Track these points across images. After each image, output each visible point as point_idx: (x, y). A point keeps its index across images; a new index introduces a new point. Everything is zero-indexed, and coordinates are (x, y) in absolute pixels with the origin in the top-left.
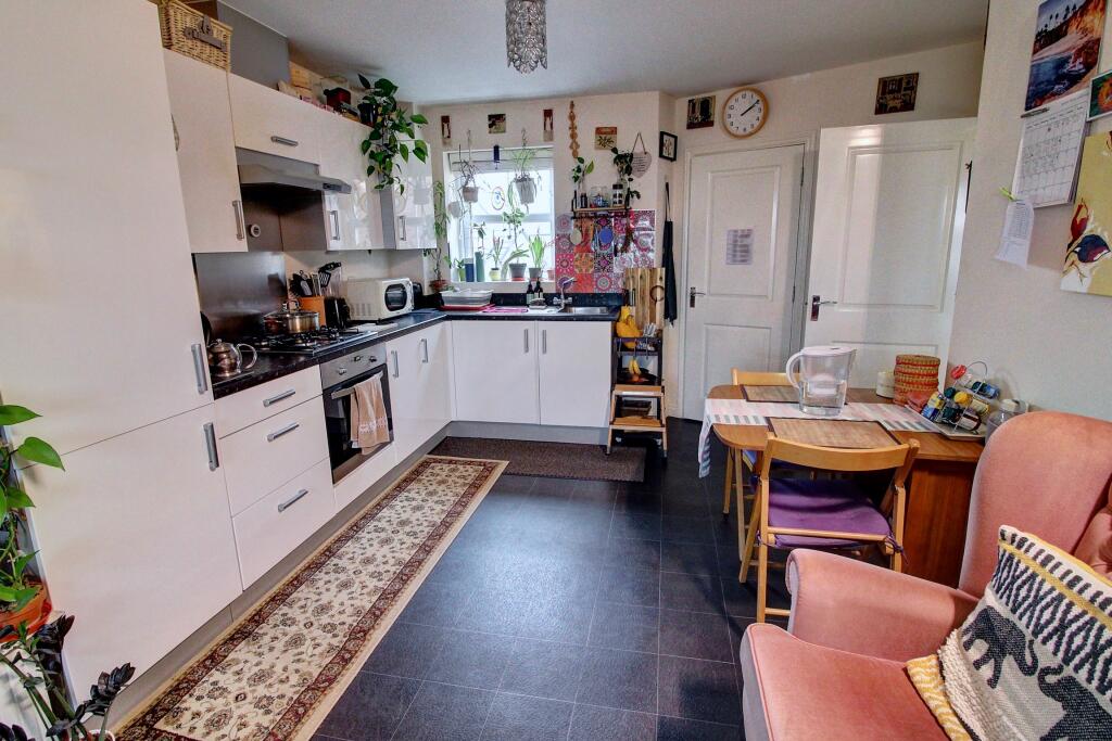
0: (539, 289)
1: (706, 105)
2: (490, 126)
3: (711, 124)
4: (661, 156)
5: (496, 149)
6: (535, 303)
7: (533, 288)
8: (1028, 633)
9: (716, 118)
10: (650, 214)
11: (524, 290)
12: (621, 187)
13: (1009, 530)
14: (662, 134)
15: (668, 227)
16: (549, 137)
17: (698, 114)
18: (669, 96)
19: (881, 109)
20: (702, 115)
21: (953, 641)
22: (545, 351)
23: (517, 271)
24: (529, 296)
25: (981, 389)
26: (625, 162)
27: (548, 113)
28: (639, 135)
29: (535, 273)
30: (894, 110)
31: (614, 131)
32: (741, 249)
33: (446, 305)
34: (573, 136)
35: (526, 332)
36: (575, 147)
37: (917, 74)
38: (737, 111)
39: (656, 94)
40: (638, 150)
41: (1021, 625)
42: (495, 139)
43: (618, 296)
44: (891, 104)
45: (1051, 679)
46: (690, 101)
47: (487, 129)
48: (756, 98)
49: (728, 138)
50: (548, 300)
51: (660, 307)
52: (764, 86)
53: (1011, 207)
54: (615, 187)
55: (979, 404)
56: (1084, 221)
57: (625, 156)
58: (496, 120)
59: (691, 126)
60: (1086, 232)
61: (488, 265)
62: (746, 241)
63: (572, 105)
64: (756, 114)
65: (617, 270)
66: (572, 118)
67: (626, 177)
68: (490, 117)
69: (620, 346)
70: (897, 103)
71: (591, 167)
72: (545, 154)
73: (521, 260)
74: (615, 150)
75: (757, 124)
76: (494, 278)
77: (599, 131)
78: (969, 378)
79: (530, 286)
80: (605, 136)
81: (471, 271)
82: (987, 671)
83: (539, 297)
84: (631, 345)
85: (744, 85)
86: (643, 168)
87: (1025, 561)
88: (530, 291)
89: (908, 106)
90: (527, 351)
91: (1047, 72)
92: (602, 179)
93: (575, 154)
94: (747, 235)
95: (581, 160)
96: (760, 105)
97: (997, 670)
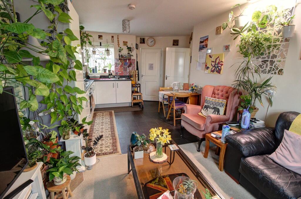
0: (111, 74)
1: (144, 40)
2: (99, 38)
3: (144, 43)
4: (136, 48)
5: (101, 43)
6: (112, 78)
7: (110, 74)
8: (210, 105)
9: (146, 42)
10: (135, 60)
11: (108, 75)
12: (129, 54)
13: (206, 97)
14: (136, 44)
15: (137, 62)
16: (113, 42)
17: (142, 41)
18: (137, 37)
19: (174, 45)
20: (143, 41)
21: (202, 110)
22: (118, 87)
23: (105, 70)
24: (109, 76)
25: (196, 86)
26: (129, 49)
27: (113, 37)
28: (132, 44)
29: (109, 71)
30: (175, 45)
31: (127, 42)
32: (151, 67)
33: (91, 78)
34: (118, 42)
35: (113, 83)
36: (119, 45)
37: (178, 40)
38: (149, 41)
39: (135, 36)
40: (132, 47)
41: (209, 105)
42: (100, 41)
43: (129, 76)
44: (175, 44)
45: (212, 108)
46: (140, 38)
47: (98, 38)
48: (153, 40)
49: (148, 46)
50: (114, 77)
51: (137, 78)
52: (155, 38)
53: (198, 63)
54: (128, 54)
55: (196, 88)
56: (207, 65)
57: (130, 48)
58: (100, 37)
59: (141, 43)
60: (207, 66)
61: (98, 69)
62: (152, 66)
63: (118, 36)
64: (153, 42)
65: (128, 71)
66: (118, 38)
67: (130, 52)
68: (99, 36)
69: (132, 86)
70: (176, 44)
71: (122, 49)
72: (111, 45)
73: (106, 68)
74: (127, 46)
75: (153, 44)
76: (100, 72)
77: (124, 42)
78: (194, 85)
79: (109, 74)
80: (125, 43)
81: (94, 70)
82: (206, 110)
83: (111, 76)
84: (134, 86)
85: (151, 37)
86: (133, 50)
87: (208, 99)
88: (109, 75)
89: (177, 45)
90: (113, 87)
91: (202, 47)
92: (125, 52)
93: (119, 46)
94: (152, 65)
95: (121, 48)
96: (154, 41)
97: (207, 110)
